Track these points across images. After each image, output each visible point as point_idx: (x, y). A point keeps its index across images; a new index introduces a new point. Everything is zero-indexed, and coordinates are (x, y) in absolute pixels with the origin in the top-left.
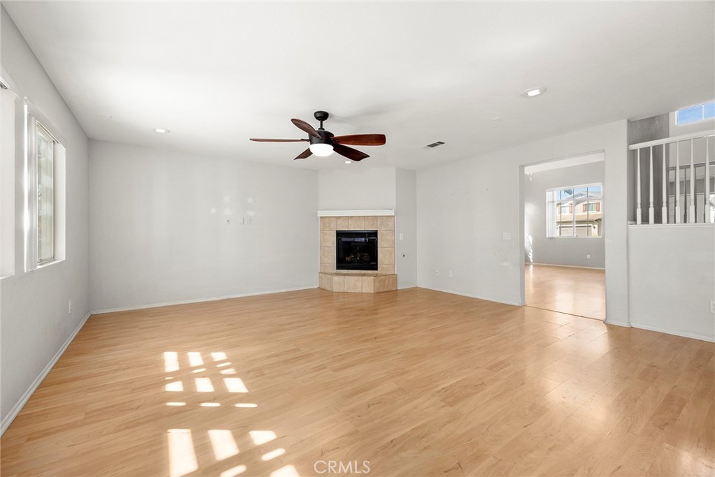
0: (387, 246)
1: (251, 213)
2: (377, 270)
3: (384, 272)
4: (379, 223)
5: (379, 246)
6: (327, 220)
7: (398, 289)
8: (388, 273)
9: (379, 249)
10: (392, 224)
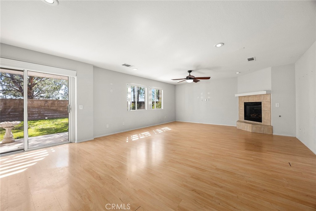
0: (266, 110)
1: (209, 97)
2: (261, 122)
3: (265, 124)
4: (262, 98)
5: (262, 110)
6: (241, 98)
7: (273, 134)
8: (267, 125)
9: (262, 111)
10: (269, 98)
